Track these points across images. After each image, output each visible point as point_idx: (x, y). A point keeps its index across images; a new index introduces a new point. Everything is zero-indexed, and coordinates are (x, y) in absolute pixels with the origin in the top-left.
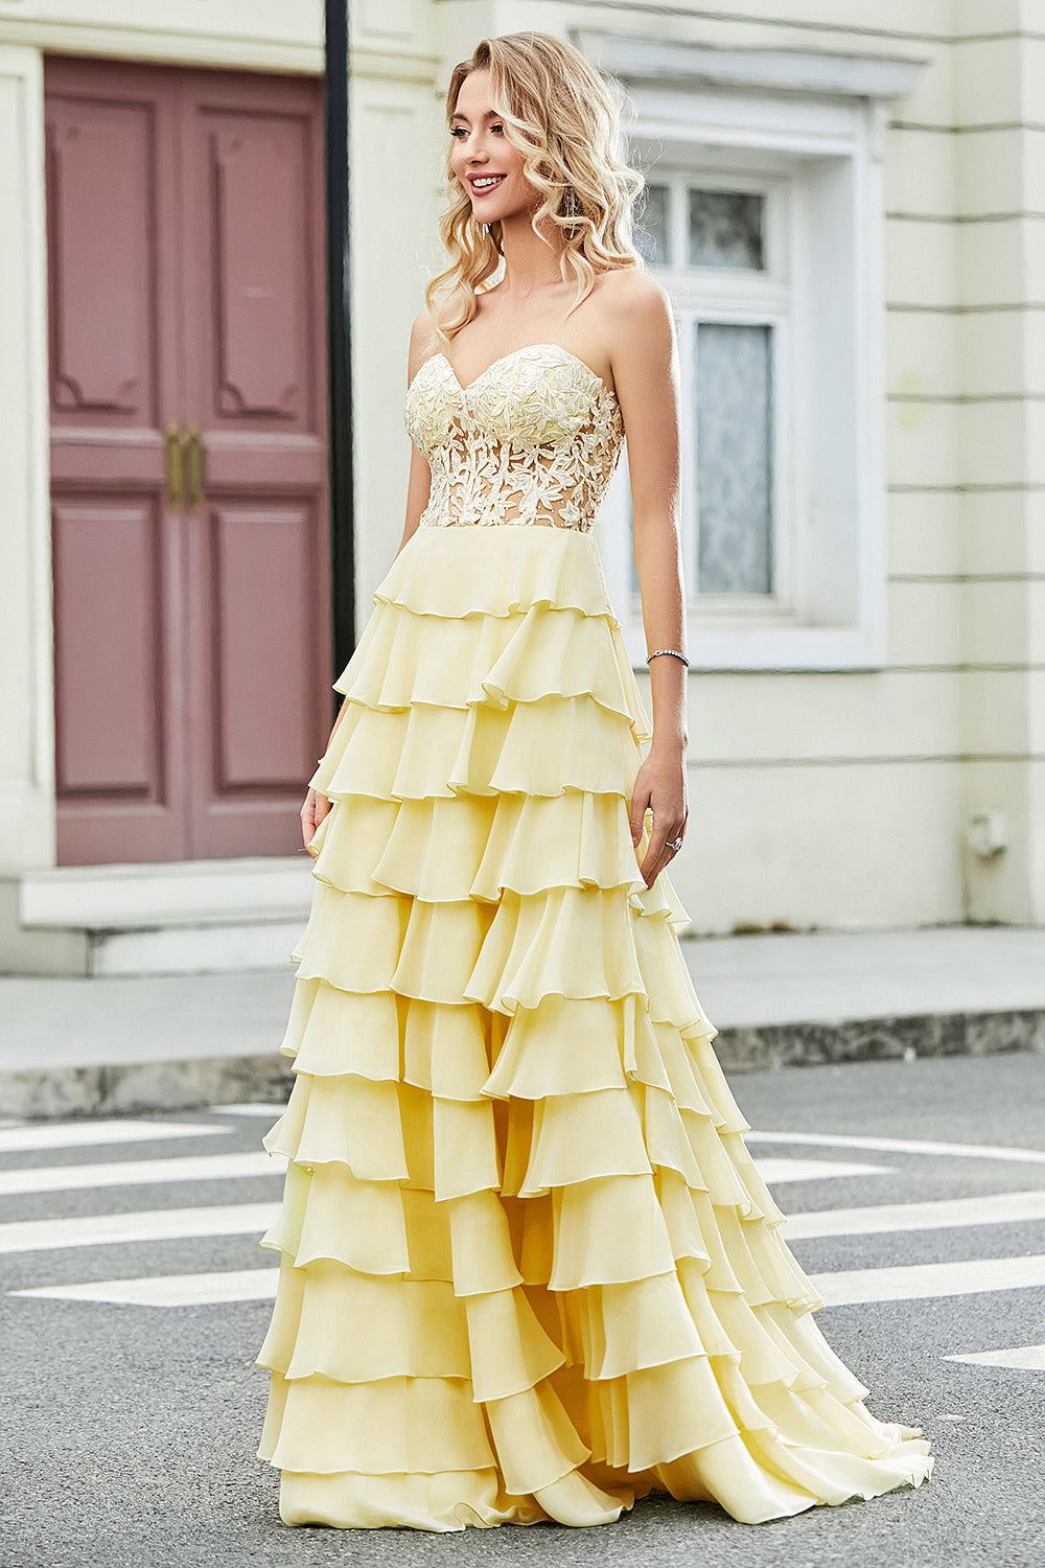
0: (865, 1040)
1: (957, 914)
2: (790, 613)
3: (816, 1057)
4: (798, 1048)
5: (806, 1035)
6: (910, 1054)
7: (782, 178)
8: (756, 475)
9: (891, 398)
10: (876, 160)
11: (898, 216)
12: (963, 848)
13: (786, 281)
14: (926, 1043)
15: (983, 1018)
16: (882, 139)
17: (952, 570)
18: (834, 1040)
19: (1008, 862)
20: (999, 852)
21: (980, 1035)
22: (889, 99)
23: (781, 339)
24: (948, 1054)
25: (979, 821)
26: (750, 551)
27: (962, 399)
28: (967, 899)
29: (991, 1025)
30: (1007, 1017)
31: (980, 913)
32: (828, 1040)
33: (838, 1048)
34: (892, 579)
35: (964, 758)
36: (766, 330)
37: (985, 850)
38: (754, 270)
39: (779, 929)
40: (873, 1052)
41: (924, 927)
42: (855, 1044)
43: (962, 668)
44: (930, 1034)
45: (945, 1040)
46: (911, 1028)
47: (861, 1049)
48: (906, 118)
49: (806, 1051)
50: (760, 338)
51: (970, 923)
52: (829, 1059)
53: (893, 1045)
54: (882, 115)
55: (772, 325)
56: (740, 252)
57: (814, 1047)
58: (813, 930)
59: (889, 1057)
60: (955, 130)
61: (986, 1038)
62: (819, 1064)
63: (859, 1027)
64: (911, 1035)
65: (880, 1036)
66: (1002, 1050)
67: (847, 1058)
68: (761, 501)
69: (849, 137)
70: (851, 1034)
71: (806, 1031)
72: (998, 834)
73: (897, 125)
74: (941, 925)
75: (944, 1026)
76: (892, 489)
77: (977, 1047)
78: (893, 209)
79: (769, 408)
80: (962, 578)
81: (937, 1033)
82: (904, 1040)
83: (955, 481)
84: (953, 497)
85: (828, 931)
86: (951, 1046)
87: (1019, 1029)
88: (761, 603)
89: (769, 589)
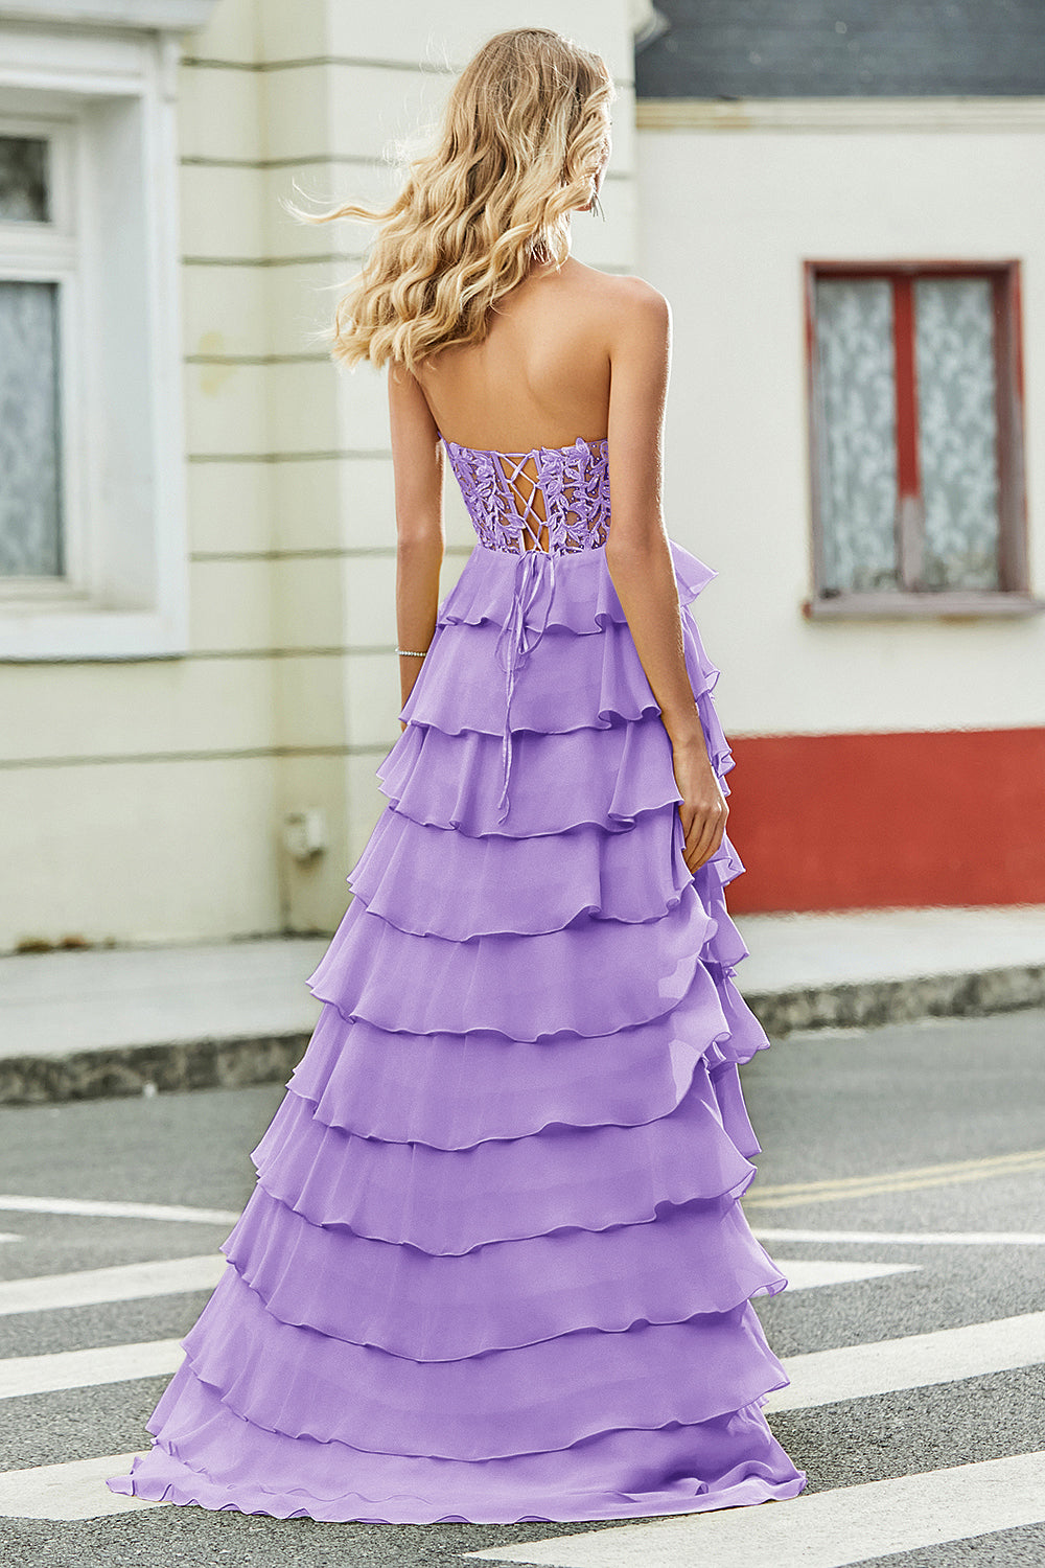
0: (97, 1075)
1: (274, 924)
2: (83, 596)
3: (38, 1094)
4: (17, 1086)
5: (26, 1070)
6: (150, 1089)
7: (68, 120)
8: (41, 446)
9: (189, 360)
10: (169, 99)
11: (195, 161)
12: (280, 852)
13: (72, 233)
14: (170, 1076)
15: (235, 1046)
16: (174, 77)
17: (264, 547)
18: (60, 1074)
19: (328, 865)
20: (316, 856)
21: (231, 1066)
22: (182, 33)
23: (68, 297)
24: (195, 1087)
25: (296, 820)
26: (37, 529)
27: (270, 360)
28: (286, 907)
29: (245, 1054)
30: (264, 1043)
31: (299, 922)
32: (54, 1076)
33: (66, 1085)
34: (196, 557)
35: (280, 752)
36: (52, 288)
37: (301, 851)
38: (38, 223)
39: (71, 945)
40: (106, 1088)
41: (237, 939)
42: (86, 1079)
43: (277, 654)
44: (173, 1066)
45: (190, 1071)
46: (151, 1060)
47: (92, 1086)
48: (202, 55)
49: (27, 1090)
50: (45, 297)
51: (289, 934)
52: (55, 1097)
53: (131, 1078)
54: (174, 51)
55: (57, 281)
56: (21, 203)
57: (35, 1085)
58: (111, 945)
59: (127, 1093)
60: (259, 67)
61: (240, 1069)
62: (40, 1103)
63: (91, 1059)
64: (150, 1067)
65: (117, 1070)
66: (258, 1081)
67: (77, 1096)
68: (49, 475)
69: (137, 75)
70: (81, 1068)
71: (27, 1066)
72: (315, 833)
73: (191, 62)
74: (257, 937)
75: (190, 1056)
76: (193, 459)
77: (230, 1078)
78: (190, 152)
79: (56, 374)
80: (274, 556)
81: (182, 1064)
82: (143, 1074)
83: (264, 450)
84: (265, 467)
85: (128, 946)
86: (197, 1078)
87: (277, 1056)
88: (51, 587)
89: (59, 570)
